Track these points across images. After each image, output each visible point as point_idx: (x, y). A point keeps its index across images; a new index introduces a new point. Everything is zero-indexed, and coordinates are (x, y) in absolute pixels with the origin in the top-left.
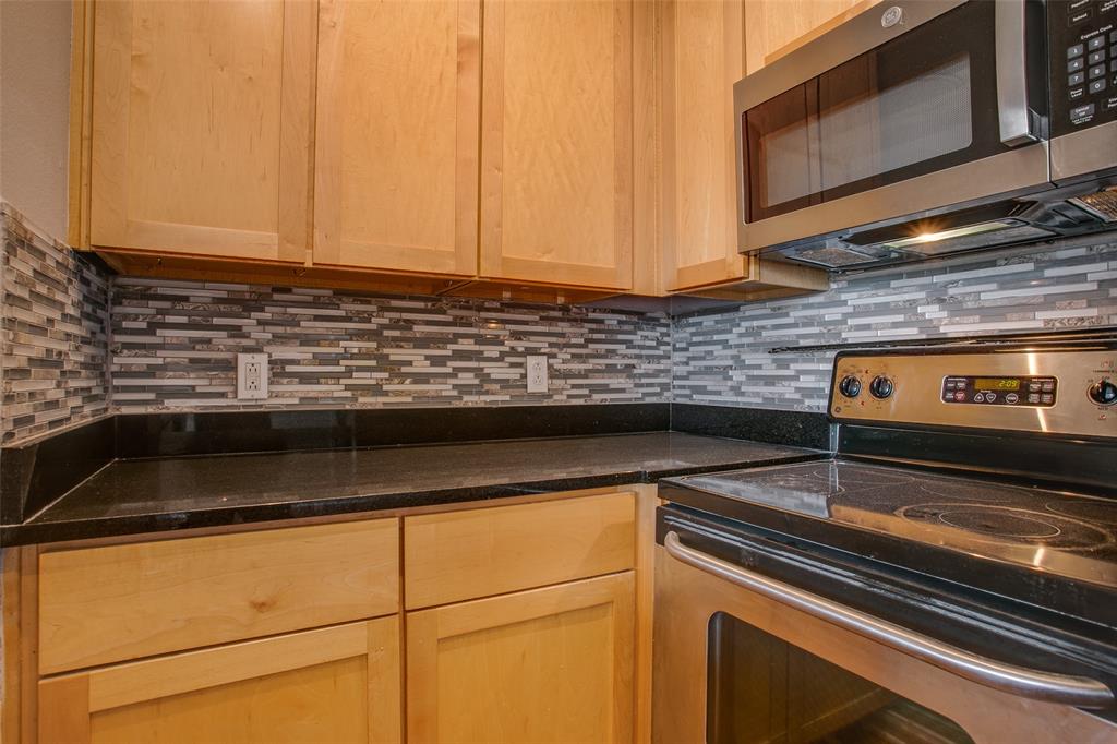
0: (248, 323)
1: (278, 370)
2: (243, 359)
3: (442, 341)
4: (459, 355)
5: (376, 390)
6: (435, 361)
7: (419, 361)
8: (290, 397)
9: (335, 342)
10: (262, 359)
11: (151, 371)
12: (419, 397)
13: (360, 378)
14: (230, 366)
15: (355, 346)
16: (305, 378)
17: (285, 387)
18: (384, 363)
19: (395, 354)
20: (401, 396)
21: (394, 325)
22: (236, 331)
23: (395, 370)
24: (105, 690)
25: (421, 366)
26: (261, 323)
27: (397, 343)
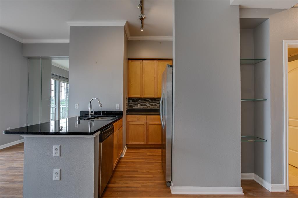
0: (139, 101)
1: (141, 105)
2: (138, 104)
3: (156, 102)
4: (157, 104)
5: (149, 107)
6: (155, 104)
7: (153, 104)
8: (142, 107)
9: (146, 103)
10: (140, 104)
11: (132, 105)
12: (153, 107)
13: (148, 106)
14: (138, 105)
15: (147, 103)
16: (143, 106)
17: (141, 107)
18: (150, 104)
19: (151, 104)
20: (152, 107)
21: (151, 101)
22: (138, 102)
23: (151, 105)
24: (130, 123)
25: (154, 105)
26: (140, 101)
27: (151, 103)
